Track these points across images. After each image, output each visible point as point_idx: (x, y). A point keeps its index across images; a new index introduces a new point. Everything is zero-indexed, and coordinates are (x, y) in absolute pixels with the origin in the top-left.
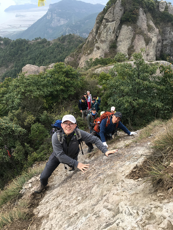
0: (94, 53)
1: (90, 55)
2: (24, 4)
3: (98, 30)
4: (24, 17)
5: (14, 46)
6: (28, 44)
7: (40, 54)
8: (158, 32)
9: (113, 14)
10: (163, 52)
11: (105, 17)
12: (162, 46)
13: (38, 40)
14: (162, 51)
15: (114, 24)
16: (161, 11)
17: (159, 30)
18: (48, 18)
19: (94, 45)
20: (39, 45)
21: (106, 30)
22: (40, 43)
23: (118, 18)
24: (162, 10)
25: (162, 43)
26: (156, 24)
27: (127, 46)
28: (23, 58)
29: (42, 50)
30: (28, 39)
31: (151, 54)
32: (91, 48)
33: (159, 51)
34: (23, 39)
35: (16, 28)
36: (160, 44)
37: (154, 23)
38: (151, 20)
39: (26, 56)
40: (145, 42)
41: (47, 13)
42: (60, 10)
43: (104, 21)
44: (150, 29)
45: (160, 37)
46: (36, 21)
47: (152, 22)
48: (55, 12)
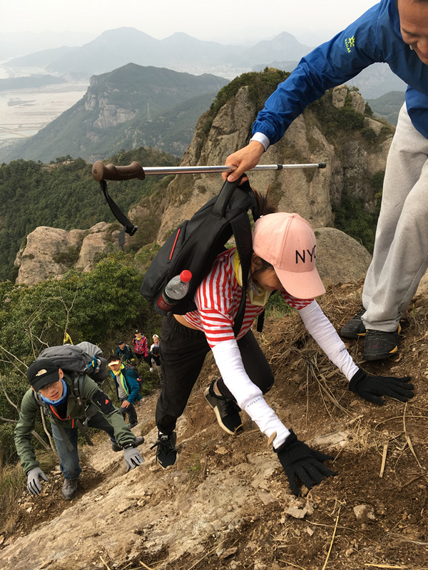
0: (193, 200)
1: (185, 205)
2: (29, 76)
3: (200, 150)
4: (30, 105)
5: (5, 178)
6: (39, 172)
7: (70, 195)
8: (333, 152)
9: (233, 117)
10: (349, 194)
11: (214, 124)
12: (344, 182)
13: (64, 163)
14: (344, 193)
15: (236, 138)
16: (337, 107)
17: (335, 148)
18: (87, 108)
19: (193, 183)
20: (67, 175)
21: (219, 151)
22: (68, 170)
23: (242, 126)
24: (340, 105)
25: (344, 175)
26: (327, 134)
27: (266, 184)
28: (27, 206)
29: (74, 185)
30: (39, 162)
31: (320, 199)
32: (186, 191)
33: (338, 191)
34: (26, 160)
35: (10, 131)
36: (339, 178)
37: (322, 134)
38: (315, 127)
39: (34, 200)
40: (305, 175)
41: (85, 97)
42: (116, 90)
43: (212, 132)
44: (314, 146)
45: (338, 163)
46: (59, 115)
47: (318, 131)
48: (105, 94)
